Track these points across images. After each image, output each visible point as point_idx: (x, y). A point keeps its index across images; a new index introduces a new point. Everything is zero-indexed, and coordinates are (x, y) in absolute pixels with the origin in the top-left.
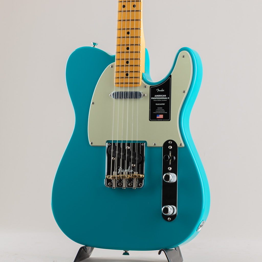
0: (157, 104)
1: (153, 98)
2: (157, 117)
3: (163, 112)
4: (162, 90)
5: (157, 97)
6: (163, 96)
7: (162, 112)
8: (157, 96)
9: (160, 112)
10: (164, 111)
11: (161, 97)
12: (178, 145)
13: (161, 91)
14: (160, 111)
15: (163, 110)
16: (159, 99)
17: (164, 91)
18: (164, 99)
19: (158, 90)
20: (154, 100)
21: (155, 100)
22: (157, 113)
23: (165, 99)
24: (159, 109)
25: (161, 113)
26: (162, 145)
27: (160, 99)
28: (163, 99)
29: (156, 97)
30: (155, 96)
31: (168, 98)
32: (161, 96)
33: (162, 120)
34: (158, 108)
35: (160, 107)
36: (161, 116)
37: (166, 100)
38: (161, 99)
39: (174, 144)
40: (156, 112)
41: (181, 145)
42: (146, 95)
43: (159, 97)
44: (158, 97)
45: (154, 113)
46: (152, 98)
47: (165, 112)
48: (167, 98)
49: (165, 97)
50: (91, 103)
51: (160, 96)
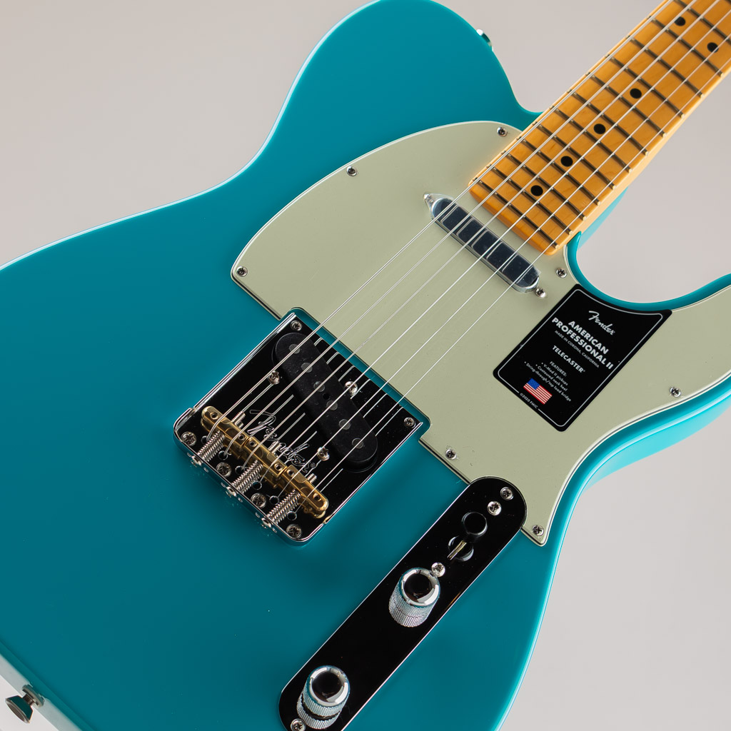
0: (557, 350)
1: (560, 324)
2: (527, 387)
3: (560, 389)
4: (607, 328)
5: (575, 331)
6: (599, 346)
7: (555, 384)
8: (578, 328)
9: (549, 379)
10: (564, 386)
11: (589, 343)
12: (528, 525)
13: (602, 325)
14: (552, 375)
15: (565, 383)
16: (576, 344)
17: (612, 332)
18: (592, 356)
19: (595, 315)
20: (560, 330)
21: (565, 334)
22: (537, 373)
23: (597, 361)
24: (553, 369)
25: (552, 386)
26: (473, 477)
27: (580, 347)
28: (588, 354)
29: (570, 327)
30: (572, 324)
31: (610, 365)
32: (593, 341)
33: (536, 406)
34: (552, 363)
35: (560, 368)
36: (543, 395)
37: (595, 364)
38: (583, 349)
39: (516, 509)
40: (537, 370)
41: (537, 530)
42: (543, 295)
43: (582, 337)
44: (578, 334)
45: (528, 365)
46: (556, 320)
47: (565, 393)
48: (606, 362)
49: (601, 353)
50: (348, 166)
51: (587, 336)
